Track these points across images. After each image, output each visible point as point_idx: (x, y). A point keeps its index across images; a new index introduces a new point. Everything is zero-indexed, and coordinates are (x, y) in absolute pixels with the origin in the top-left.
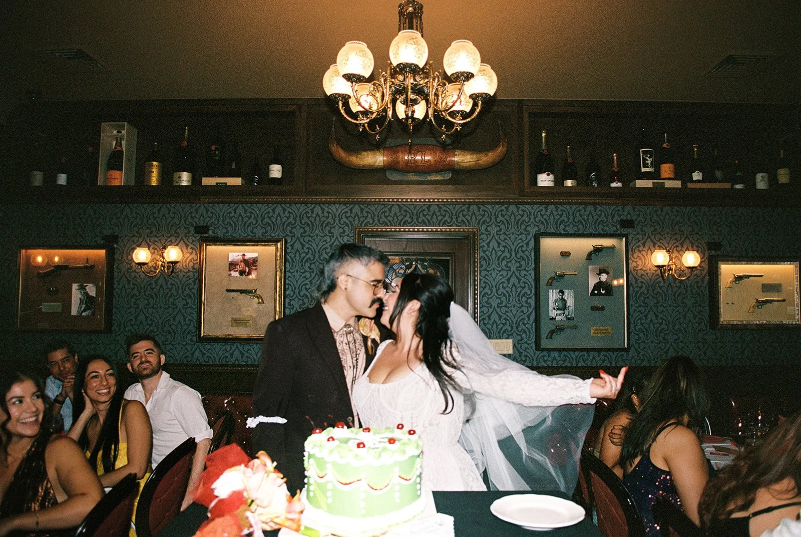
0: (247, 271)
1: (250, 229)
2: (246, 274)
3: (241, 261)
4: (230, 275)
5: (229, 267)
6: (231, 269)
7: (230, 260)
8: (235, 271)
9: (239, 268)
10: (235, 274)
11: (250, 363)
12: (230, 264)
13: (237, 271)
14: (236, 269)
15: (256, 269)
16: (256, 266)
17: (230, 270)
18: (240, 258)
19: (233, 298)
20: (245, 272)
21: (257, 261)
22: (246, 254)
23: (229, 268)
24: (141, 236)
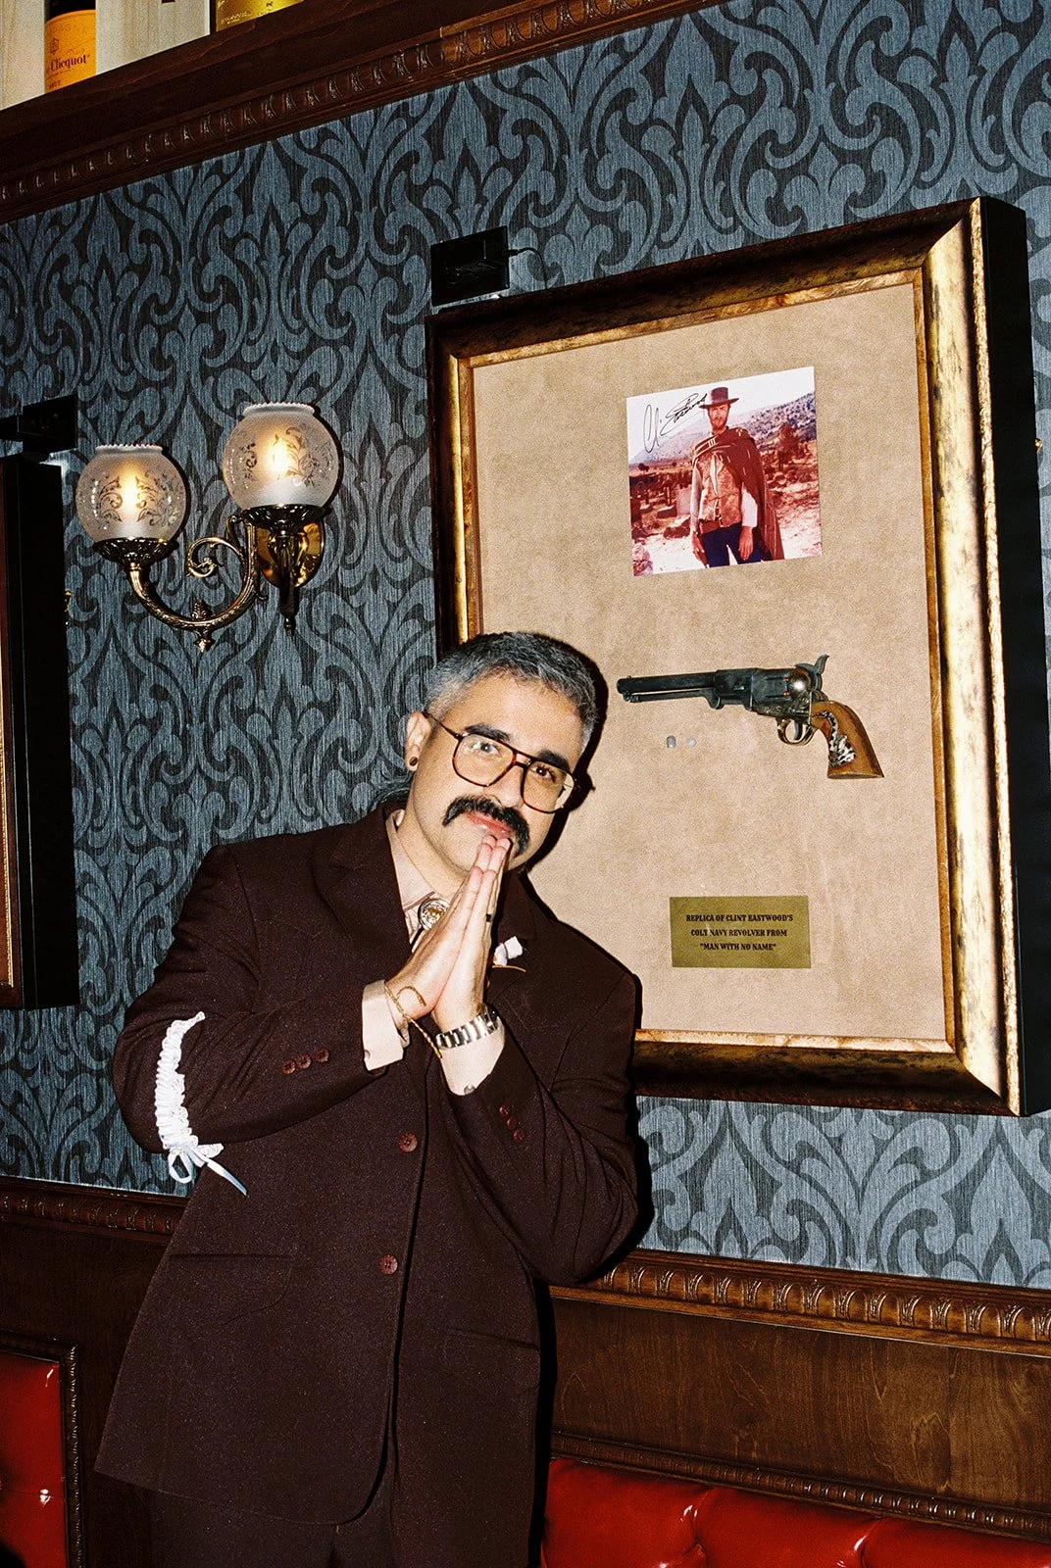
0: (750, 520)
1: (762, 186)
2: (747, 543)
3: (705, 452)
4: (641, 566)
5: (635, 505)
6: (646, 520)
7: (636, 453)
8: (670, 533)
9: (692, 507)
10: (677, 556)
11: (813, 1258)
12: (633, 481)
13: (682, 532)
14: (673, 513)
15: (810, 500)
16: (806, 476)
17: (639, 534)
18: (699, 425)
19: (671, 740)
20: (738, 529)
21: (811, 434)
22: (734, 387)
23: (636, 516)
24: (170, 381)
